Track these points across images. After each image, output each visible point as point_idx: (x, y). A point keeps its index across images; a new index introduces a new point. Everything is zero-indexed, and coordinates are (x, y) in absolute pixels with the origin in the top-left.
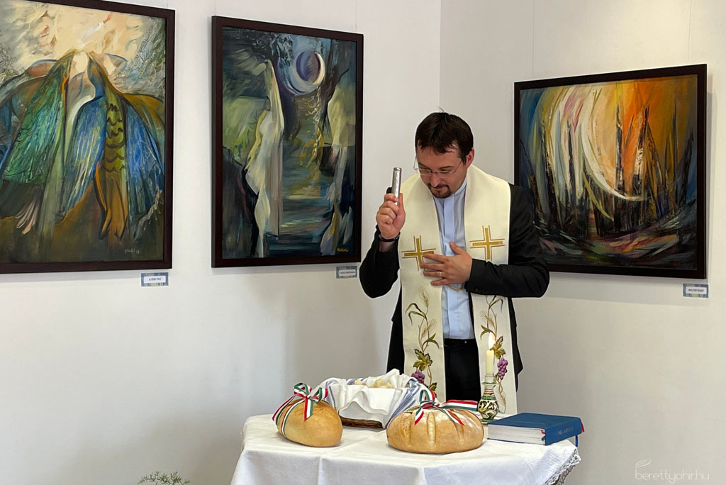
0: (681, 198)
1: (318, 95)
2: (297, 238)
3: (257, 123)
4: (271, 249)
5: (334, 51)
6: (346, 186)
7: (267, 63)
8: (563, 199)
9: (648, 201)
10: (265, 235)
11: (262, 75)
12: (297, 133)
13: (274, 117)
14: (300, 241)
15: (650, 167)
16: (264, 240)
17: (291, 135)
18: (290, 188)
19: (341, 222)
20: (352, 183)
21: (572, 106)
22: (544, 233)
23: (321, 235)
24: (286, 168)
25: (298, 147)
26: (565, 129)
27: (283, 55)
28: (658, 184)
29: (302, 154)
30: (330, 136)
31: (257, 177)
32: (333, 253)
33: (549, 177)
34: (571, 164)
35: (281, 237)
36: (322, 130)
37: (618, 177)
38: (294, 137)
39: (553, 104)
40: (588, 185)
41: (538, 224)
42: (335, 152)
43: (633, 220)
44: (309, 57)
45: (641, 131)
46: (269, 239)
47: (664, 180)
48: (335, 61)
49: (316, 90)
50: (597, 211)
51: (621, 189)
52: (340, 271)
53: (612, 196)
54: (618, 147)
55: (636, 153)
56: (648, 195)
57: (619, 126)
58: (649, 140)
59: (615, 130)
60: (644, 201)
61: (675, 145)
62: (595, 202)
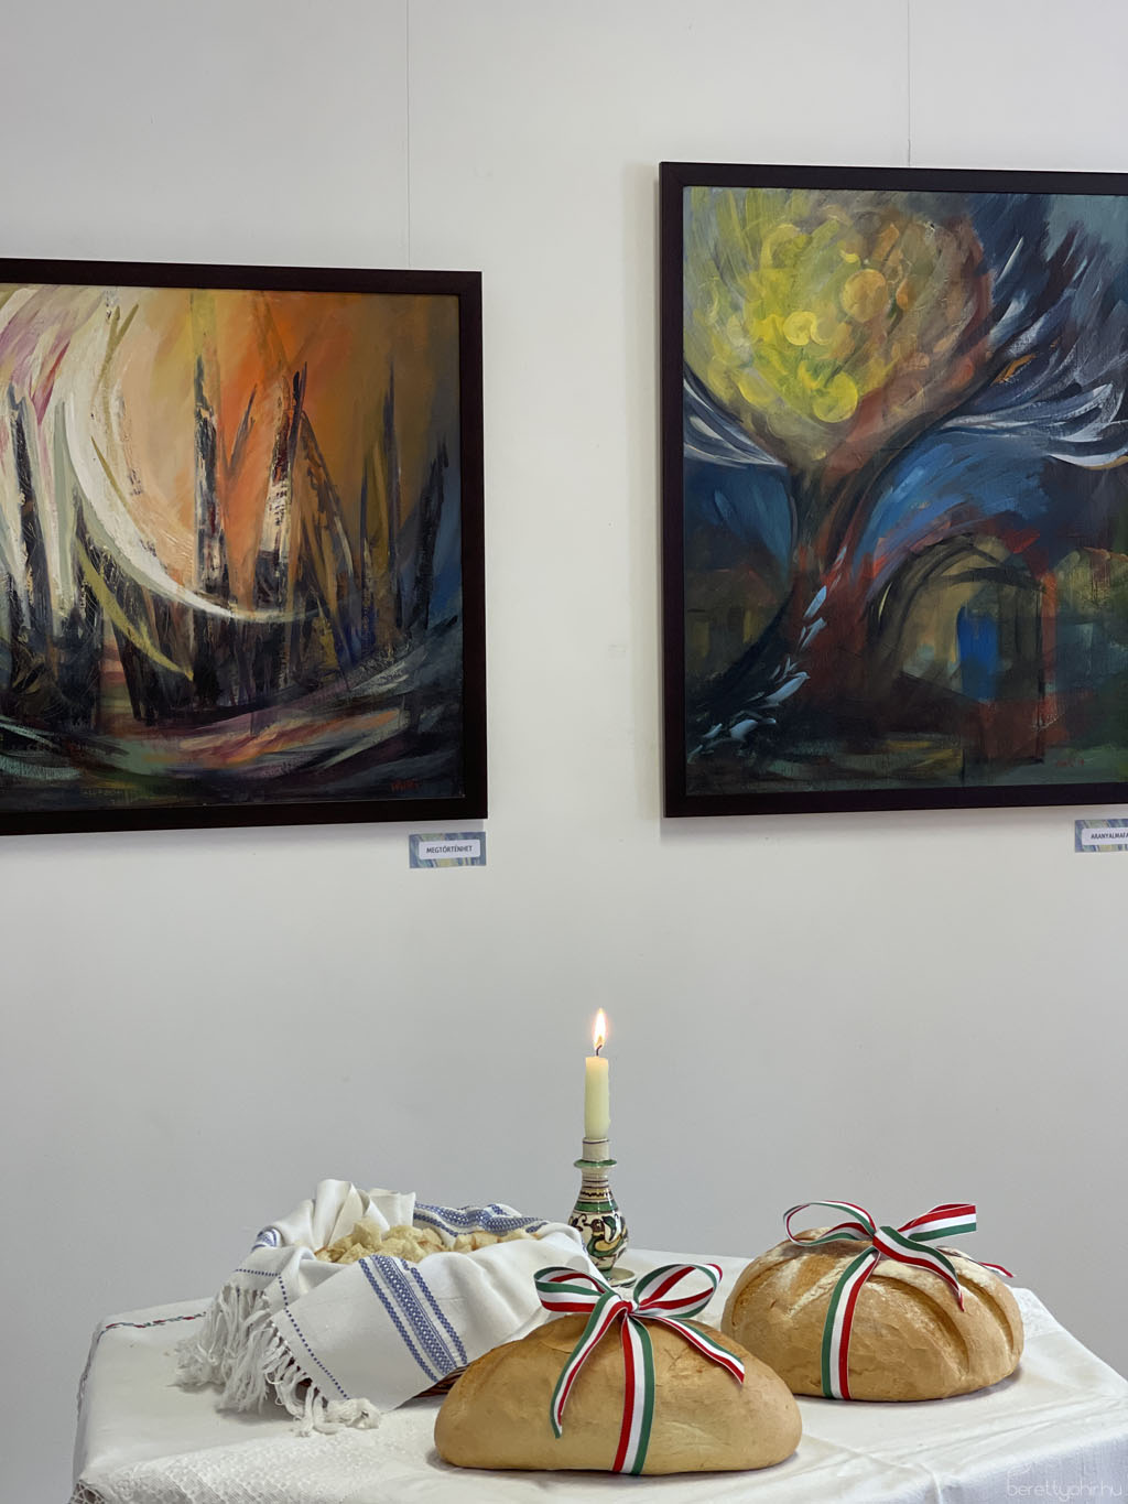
0: (414, 615)
9: (308, 623)
28: (341, 576)
43: (259, 674)
47: (360, 566)
53: (183, 609)
54: (203, 472)
55: (265, 491)
56: (311, 605)
57: (205, 414)
58: (308, 456)
59: (193, 427)
60: (295, 624)
61: (390, 473)
62: (124, 625)
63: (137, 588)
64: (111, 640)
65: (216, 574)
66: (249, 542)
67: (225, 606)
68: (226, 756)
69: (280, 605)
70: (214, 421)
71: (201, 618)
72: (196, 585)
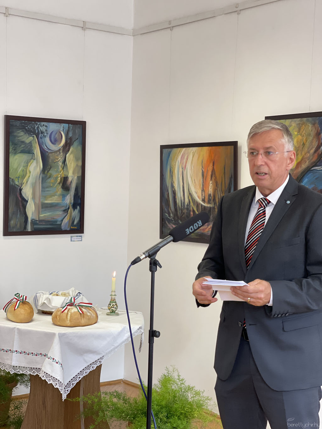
1: (61, 151)
2: (48, 221)
3: (27, 166)
4: (35, 227)
5: (70, 130)
6: (76, 196)
7: (33, 137)
8: (180, 204)
10: (32, 220)
11: (30, 143)
12: (49, 170)
13: (37, 163)
14: (50, 223)
15: (215, 190)
16: (31, 223)
17: (46, 171)
18: (45, 197)
19: (73, 214)
20: (80, 194)
21: (184, 158)
22: (172, 221)
23: (62, 220)
24: (43, 187)
25: (50, 177)
26: (181, 169)
27: (42, 133)
29: (52, 180)
30: (68, 172)
31: (27, 192)
32: (69, 229)
33: (174, 193)
34: (183, 187)
35: (41, 221)
36: (63, 169)
37: (202, 195)
38: (48, 172)
39: (176, 157)
40: (190, 198)
41: (170, 216)
42: (70, 179)
44: (56, 133)
45: (212, 173)
46: (34, 222)
48: (70, 135)
49: (60, 149)
50: (194, 211)
51: (203, 200)
52: (73, 238)
53: (200, 204)
54: (202, 179)
55: (209, 183)
56: (215, 204)
57: (203, 169)
58: (215, 177)
59: (201, 171)
60: (213, 207)
61: (225, 180)
62: (193, 206)
63: (194, 200)
64: (192, 209)
65: (203, 198)
66: (207, 192)
67: (204, 203)
68: (204, 230)
69: (211, 203)
70: (204, 170)
71: (202, 205)
72: (201, 199)
